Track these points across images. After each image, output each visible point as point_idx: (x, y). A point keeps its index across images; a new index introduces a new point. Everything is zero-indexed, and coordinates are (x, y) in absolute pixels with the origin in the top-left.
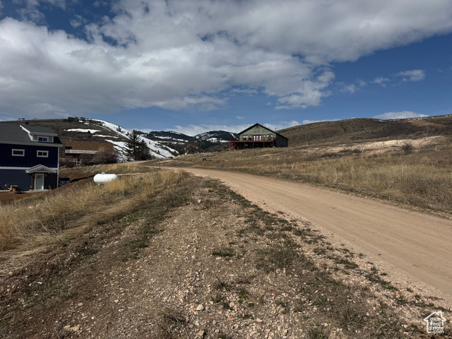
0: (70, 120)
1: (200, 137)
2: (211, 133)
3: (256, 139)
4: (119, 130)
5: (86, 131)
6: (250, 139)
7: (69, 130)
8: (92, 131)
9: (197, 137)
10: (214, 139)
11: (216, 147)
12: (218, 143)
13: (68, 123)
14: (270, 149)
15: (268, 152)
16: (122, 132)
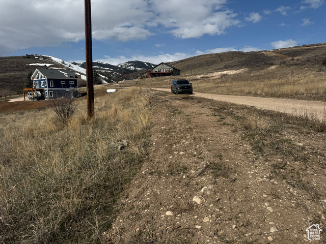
0: (28, 57)
1: (122, 66)
2: (129, 62)
3: (162, 71)
4: (64, 63)
5: (44, 65)
6: (159, 71)
7: (30, 65)
8: (48, 65)
9: (119, 66)
10: (132, 67)
11: (134, 73)
12: (135, 71)
13: (27, 59)
14: (169, 77)
15: (168, 78)
16: (66, 64)
